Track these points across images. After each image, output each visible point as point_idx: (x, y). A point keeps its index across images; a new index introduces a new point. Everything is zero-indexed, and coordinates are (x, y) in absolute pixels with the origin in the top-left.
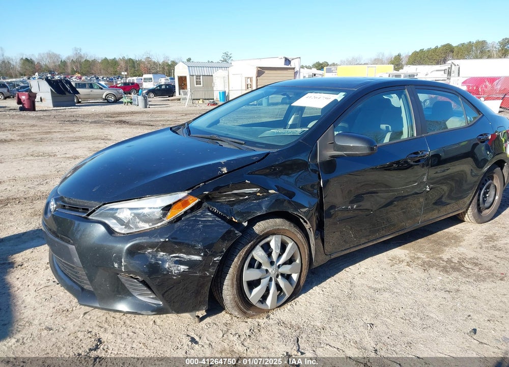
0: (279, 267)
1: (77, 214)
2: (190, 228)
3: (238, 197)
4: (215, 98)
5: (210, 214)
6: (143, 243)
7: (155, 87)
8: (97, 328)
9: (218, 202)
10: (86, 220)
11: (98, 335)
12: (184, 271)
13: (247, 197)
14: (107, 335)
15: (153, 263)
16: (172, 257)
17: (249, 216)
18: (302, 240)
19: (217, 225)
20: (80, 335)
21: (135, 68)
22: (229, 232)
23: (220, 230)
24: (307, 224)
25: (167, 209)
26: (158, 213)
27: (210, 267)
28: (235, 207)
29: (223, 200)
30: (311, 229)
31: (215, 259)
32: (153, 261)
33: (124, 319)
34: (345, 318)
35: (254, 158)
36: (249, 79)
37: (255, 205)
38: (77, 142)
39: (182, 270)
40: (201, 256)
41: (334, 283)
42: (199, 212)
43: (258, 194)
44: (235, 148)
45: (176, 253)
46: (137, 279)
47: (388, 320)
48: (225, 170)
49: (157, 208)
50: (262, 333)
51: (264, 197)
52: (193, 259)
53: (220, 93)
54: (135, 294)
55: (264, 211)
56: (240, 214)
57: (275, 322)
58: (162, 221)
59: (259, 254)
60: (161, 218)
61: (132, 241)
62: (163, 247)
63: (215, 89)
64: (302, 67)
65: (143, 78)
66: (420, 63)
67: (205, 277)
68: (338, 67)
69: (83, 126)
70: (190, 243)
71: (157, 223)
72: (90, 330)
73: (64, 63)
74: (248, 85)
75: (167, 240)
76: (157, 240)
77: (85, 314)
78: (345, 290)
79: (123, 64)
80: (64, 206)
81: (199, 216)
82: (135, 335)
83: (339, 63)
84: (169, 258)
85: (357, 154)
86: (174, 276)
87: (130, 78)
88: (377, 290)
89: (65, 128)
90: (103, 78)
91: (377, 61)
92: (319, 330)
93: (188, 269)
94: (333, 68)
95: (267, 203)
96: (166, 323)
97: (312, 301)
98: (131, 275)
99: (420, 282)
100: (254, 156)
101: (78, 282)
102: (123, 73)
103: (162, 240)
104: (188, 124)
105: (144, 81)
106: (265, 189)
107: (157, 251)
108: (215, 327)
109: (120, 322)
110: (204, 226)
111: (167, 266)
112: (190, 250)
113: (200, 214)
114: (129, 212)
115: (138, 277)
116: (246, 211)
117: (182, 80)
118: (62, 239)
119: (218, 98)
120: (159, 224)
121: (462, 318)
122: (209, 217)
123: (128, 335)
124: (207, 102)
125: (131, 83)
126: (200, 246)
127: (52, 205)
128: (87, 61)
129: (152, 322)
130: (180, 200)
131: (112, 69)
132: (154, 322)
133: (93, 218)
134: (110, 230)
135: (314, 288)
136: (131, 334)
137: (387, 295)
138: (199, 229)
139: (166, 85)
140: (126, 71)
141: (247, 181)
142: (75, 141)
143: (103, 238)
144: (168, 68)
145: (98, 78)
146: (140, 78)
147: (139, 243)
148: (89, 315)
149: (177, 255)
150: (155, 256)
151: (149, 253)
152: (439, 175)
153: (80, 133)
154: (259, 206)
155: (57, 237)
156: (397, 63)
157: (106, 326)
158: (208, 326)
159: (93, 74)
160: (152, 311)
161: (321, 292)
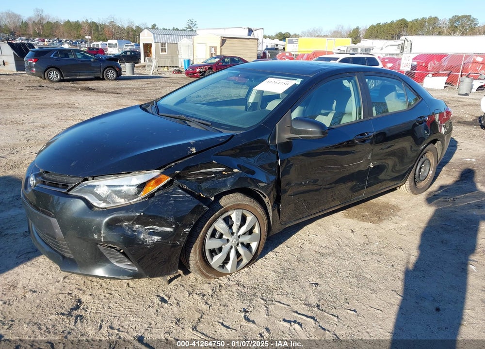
0: (239, 237)
1: (58, 190)
2: (163, 203)
3: (205, 176)
4: (180, 66)
5: (180, 191)
6: (120, 217)
7: (121, 53)
8: (76, 291)
9: (188, 180)
10: (67, 195)
11: (77, 297)
12: (157, 241)
13: (214, 175)
14: (85, 297)
15: (130, 234)
16: (146, 229)
17: (215, 192)
18: (262, 214)
19: (187, 201)
20: (61, 297)
21: (99, 32)
22: (198, 207)
23: (190, 205)
24: (266, 198)
25: (142, 186)
26: (133, 190)
27: (180, 237)
28: (203, 184)
29: (192, 178)
30: (269, 202)
31: (185, 231)
32: (129, 232)
33: (101, 282)
34: (294, 279)
35: (221, 140)
36: (213, 49)
37: (220, 183)
38: (43, 110)
39: (156, 240)
40: (173, 228)
41: (286, 248)
42: (171, 189)
43: (224, 173)
44: (202, 129)
45: (150, 226)
46: (114, 248)
47: (330, 281)
48: (194, 150)
49: (133, 186)
50: (223, 293)
51: (229, 175)
52: (165, 230)
53: (184, 60)
54: (113, 261)
55: (228, 188)
56: (208, 190)
57: (235, 283)
58: (137, 198)
59: (220, 226)
60: (136, 195)
61: (111, 215)
62: (138, 220)
63: (180, 57)
64: (265, 37)
65: (107, 43)
66: (376, 37)
67: (175, 246)
68: (300, 39)
69: (49, 92)
70: (163, 216)
71: (133, 199)
72: (70, 292)
73: (25, 25)
74: (212, 54)
75: (142, 214)
76: (133, 214)
77: (65, 278)
78: (295, 255)
79: (86, 27)
80: (44, 182)
81: (171, 193)
82: (111, 296)
83: (300, 35)
84: (144, 229)
85: (311, 137)
86: (148, 245)
87: (94, 43)
88: (322, 255)
89: (30, 94)
90: (66, 41)
91: (337, 34)
92: (272, 290)
93: (161, 239)
94: (294, 39)
95: (232, 180)
96: (139, 286)
97: (266, 264)
98: (110, 245)
99: (360, 248)
100: (221, 137)
101: (59, 251)
102: (87, 37)
103: (137, 214)
104: (156, 102)
105: (109, 47)
106: (229, 168)
107: (133, 224)
108: (182, 288)
109: (97, 284)
110: (175, 202)
111: (142, 237)
112: (163, 222)
113: (171, 191)
114: (106, 188)
115: (116, 246)
116: (213, 187)
117: (147, 47)
118: (43, 212)
119: (183, 65)
120: (135, 200)
121: (391, 278)
122: (180, 193)
123: (105, 296)
124: (172, 69)
125: (96, 49)
126: (171, 219)
127: (32, 180)
128: (49, 23)
129: (125, 285)
130: (153, 179)
131: (75, 32)
132: (128, 284)
133: (73, 194)
134: (90, 205)
135: (269, 253)
136: (108, 295)
137: (330, 258)
138: (171, 204)
139: (131, 52)
140: (90, 34)
141: (214, 161)
142: (41, 108)
143: (83, 212)
144: (133, 34)
145: (61, 41)
146: (105, 43)
147: (116, 217)
148: (69, 279)
149: (151, 227)
150: (131, 228)
151: (126, 225)
152: (384, 151)
153: (46, 99)
154: (224, 184)
155: (38, 210)
156: (355, 36)
157: (85, 288)
158: (176, 287)
159: (55, 36)
160: (129, 276)
161: (275, 257)
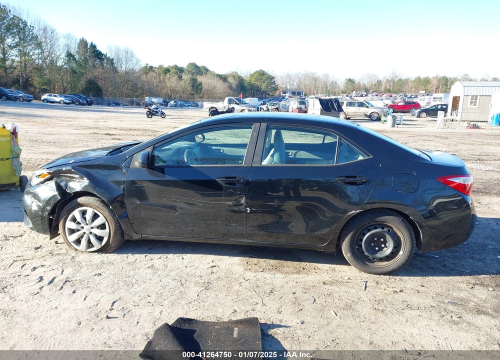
3: (71, 179)
9: (61, 179)
13: (75, 179)
21: (447, 86)
25: (38, 177)
27: (45, 211)
28: (69, 184)
29: (64, 178)
31: (47, 208)
35: (92, 158)
42: (51, 182)
43: (79, 179)
48: (71, 162)
51: (82, 181)
56: (70, 188)
65: (432, 97)
73: (379, 82)
79: (435, 82)
105: (433, 101)
106: (82, 177)
117: (456, 100)
122: (53, 185)
125: (413, 103)
128: (400, 80)
130: (43, 174)
141: (72, 170)
